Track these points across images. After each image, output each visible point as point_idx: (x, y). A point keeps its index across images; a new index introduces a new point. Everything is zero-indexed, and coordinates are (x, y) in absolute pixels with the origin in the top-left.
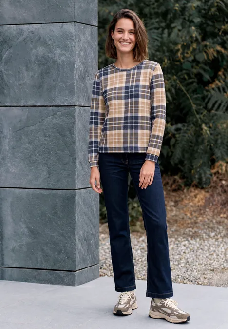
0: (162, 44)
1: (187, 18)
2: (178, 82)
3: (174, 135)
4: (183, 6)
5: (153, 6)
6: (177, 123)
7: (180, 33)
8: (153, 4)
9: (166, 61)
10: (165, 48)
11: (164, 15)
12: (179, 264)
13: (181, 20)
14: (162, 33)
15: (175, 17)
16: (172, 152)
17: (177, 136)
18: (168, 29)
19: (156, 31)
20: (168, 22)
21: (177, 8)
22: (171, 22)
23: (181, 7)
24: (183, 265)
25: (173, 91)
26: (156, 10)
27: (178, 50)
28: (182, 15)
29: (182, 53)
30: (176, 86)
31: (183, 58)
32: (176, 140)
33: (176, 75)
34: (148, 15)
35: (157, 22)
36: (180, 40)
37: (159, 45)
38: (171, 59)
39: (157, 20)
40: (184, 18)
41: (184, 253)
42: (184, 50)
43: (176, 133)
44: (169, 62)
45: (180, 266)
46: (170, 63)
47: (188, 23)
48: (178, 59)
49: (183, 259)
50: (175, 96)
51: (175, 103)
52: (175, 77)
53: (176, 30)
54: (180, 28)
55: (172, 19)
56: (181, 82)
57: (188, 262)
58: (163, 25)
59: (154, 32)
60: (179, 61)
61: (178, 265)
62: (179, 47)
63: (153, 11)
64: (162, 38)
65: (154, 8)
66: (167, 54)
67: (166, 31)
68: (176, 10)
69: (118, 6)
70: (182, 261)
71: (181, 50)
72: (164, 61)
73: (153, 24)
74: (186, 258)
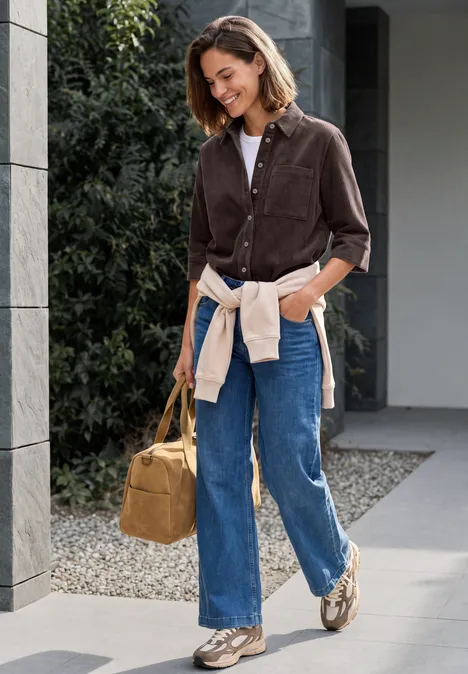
0: (147, 189)
1: (187, 145)
2: (173, 254)
3: (166, 345)
4: (180, 123)
5: (129, 123)
8: (132, 119)
9: (152, 217)
10: (150, 196)
12: (176, 565)
13: (177, 147)
14: (147, 169)
15: (167, 142)
16: (164, 374)
17: (172, 346)
18: (155, 162)
19: (136, 167)
20: (155, 150)
21: (170, 127)
22: (161, 150)
23: (178, 125)
24: (182, 567)
25: (165, 269)
26: (137, 130)
27: (173, 201)
28: (180, 139)
29: (180, 206)
30: (170, 261)
31: (181, 215)
32: (170, 354)
33: (169, 243)
34: (124, 138)
35: (137, 151)
37: (141, 190)
38: (161, 214)
39: (138, 146)
40: (183, 145)
41: (184, 546)
42: (182, 199)
43: (169, 340)
44: (157, 219)
45: (178, 569)
46: (160, 222)
47: (189, 153)
48: (172, 214)
49: (184, 557)
50: (168, 278)
51: (166, 290)
52: (168, 246)
53: (168, 167)
54: (176, 161)
55: (162, 144)
56: (178, 256)
57: (190, 562)
58: (147, 155)
59: (133, 169)
60: (175, 218)
61: (175, 567)
62: (176, 194)
63: (130, 131)
64: (146, 178)
65: (132, 126)
66: (153, 206)
68: (169, 130)
69: (72, 121)
70: (181, 561)
71: (178, 201)
72: (150, 219)
73: (131, 153)
74: (187, 554)
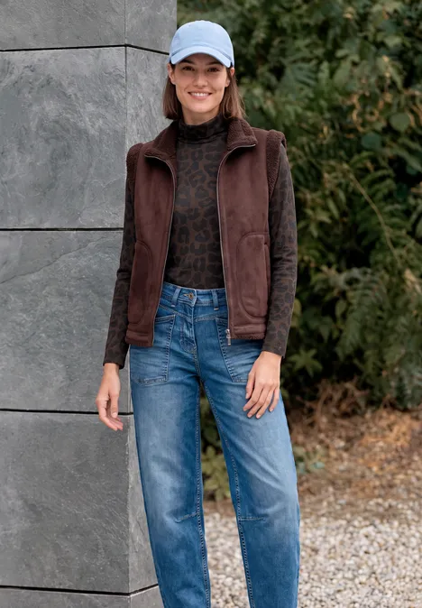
6: (349, 267)
7: (357, 71)
11: (323, 30)
36: (355, 86)
67: (325, 66)
